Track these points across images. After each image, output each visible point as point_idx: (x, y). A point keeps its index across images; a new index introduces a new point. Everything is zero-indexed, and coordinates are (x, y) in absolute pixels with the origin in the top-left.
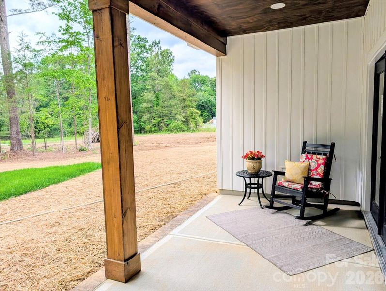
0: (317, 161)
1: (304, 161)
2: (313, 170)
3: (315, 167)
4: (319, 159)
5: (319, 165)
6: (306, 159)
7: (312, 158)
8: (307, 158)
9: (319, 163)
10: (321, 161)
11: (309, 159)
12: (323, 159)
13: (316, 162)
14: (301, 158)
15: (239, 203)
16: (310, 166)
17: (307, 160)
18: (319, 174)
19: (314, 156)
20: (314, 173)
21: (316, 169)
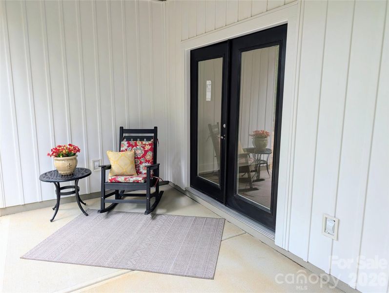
0: (144, 148)
1: (126, 150)
2: (140, 158)
3: (141, 155)
4: (145, 145)
5: (146, 152)
6: (128, 147)
7: (136, 145)
8: (130, 145)
9: (146, 149)
10: (148, 148)
11: (133, 146)
12: (150, 145)
13: (142, 148)
14: (123, 147)
15: (52, 218)
16: (135, 153)
17: (131, 147)
18: (149, 161)
19: (139, 143)
20: (142, 161)
21: (144, 156)
